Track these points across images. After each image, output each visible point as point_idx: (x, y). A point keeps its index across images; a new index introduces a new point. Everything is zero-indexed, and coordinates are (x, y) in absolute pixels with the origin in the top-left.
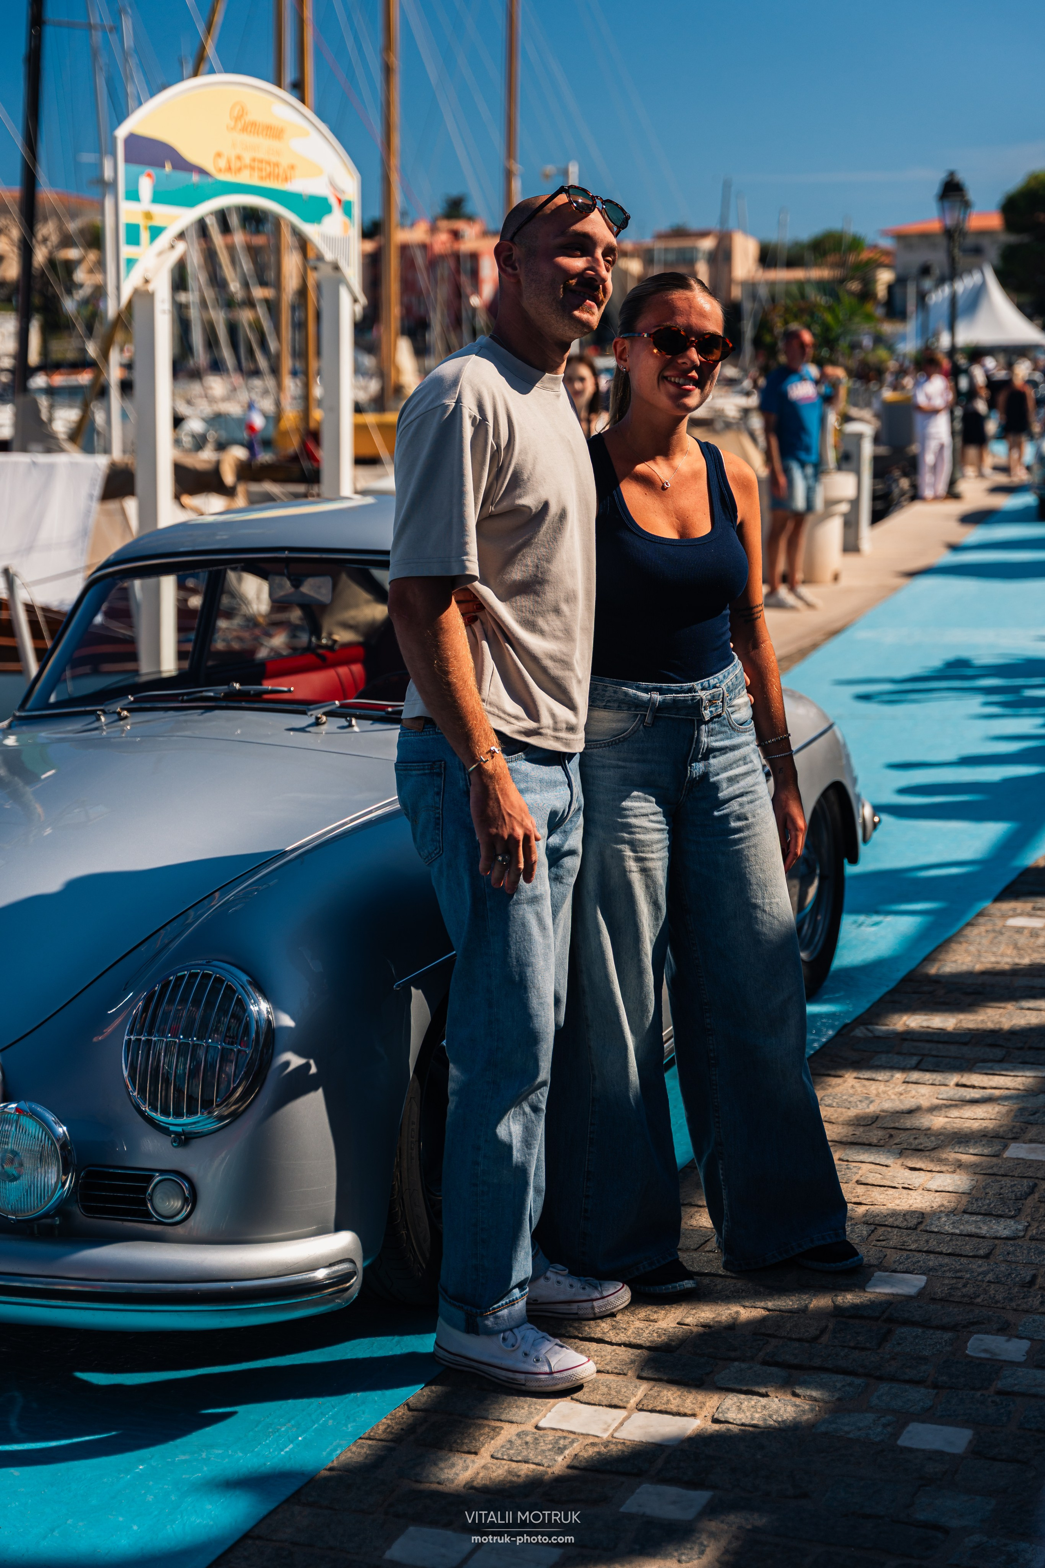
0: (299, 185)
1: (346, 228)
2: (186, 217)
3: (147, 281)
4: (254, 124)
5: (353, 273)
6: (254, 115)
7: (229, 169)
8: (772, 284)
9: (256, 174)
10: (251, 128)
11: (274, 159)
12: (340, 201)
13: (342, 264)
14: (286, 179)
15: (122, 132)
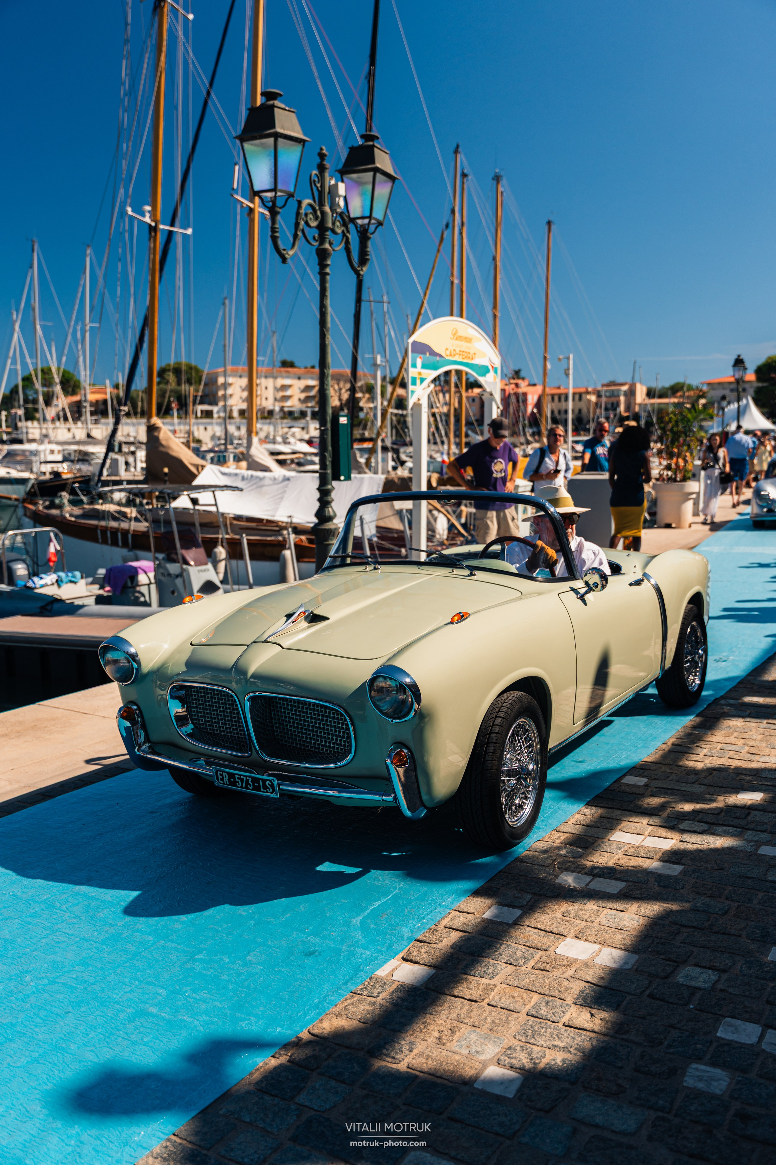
0: (477, 361)
1: (495, 379)
2: (434, 374)
3: (419, 400)
4: (460, 337)
5: (498, 396)
6: (461, 333)
7: (451, 355)
8: (652, 404)
9: (461, 357)
10: (460, 338)
11: (468, 351)
12: (493, 367)
13: (494, 393)
14: (472, 359)
15: (411, 340)
